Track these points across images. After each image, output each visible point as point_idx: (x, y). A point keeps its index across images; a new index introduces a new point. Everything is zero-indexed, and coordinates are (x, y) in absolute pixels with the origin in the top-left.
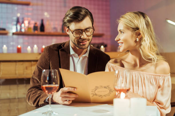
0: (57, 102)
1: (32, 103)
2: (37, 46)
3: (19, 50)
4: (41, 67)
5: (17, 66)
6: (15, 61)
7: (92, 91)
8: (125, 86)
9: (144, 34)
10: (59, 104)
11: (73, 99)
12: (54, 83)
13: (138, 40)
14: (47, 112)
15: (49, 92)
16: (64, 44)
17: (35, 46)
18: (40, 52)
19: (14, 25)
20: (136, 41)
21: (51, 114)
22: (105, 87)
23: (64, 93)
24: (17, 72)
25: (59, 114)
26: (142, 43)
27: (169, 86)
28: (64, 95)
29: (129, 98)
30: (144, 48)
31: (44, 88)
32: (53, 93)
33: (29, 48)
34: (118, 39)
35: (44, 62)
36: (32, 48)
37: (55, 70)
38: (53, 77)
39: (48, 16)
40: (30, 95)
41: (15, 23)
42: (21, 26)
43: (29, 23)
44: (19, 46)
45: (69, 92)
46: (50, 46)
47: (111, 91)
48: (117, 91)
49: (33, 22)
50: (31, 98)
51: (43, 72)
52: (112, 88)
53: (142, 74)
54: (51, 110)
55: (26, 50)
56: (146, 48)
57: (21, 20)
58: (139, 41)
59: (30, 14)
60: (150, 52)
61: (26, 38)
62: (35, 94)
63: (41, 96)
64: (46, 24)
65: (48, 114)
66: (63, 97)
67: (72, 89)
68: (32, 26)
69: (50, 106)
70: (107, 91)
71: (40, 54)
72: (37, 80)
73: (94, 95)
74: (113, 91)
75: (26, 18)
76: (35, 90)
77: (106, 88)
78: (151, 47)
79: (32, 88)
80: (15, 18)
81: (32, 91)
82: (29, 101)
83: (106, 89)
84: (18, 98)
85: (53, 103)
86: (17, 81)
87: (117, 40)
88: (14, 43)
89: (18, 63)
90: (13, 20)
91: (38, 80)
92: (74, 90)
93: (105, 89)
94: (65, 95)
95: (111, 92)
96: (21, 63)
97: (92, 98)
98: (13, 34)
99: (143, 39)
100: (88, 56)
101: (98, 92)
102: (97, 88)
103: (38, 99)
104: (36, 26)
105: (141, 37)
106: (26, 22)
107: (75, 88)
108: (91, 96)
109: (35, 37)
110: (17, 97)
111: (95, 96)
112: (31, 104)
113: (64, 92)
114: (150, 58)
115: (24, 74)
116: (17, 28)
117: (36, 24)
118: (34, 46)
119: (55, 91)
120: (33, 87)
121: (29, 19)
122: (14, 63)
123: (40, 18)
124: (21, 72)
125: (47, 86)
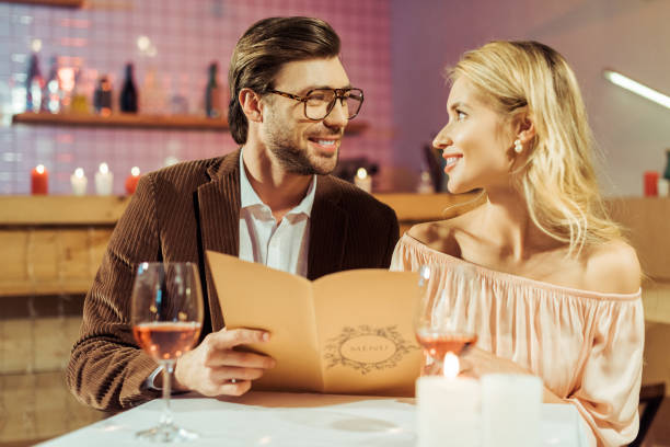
0: (191, 388)
1: (93, 398)
2: (111, 169)
3: (39, 185)
4: (128, 256)
5: (31, 245)
6: (25, 227)
7: (330, 347)
8: (460, 331)
9: (544, 122)
10: (200, 396)
11: (255, 375)
12: (182, 316)
13: (519, 148)
14: (157, 428)
15: (161, 353)
16: (216, 164)
17: (104, 168)
18: (122, 190)
19: (17, 84)
20: (512, 153)
21: (170, 437)
22: (380, 333)
23: (218, 351)
24: (31, 271)
25: (201, 435)
26: (535, 162)
27: (633, 340)
28: (219, 362)
29: (476, 377)
30: (541, 179)
31: (144, 337)
32: (178, 353)
33: (79, 176)
34: (444, 142)
35: (138, 236)
36: (91, 175)
37: (188, 264)
38: (181, 291)
39: (153, 53)
40: (83, 365)
41: (21, 77)
42: (45, 88)
43: (77, 78)
44: (40, 169)
45: (241, 350)
46: (160, 173)
47: (402, 347)
48: (428, 346)
49: (92, 75)
50: (90, 376)
51: (140, 271)
52: (409, 338)
53: (531, 288)
54: (169, 421)
55: (69, 183)
56: (551, 180)
57: (45, 68)
58: (523, 152)
59: (79, 42)
60: (565, 197)
61: (65, 137)
62: (102, 361)
63: (129, 367)
64: (143, 81)
65: (159, 437)
66: (216, 369)
67: (251, 336)
68: (89, 90)
69: (169, 404)
70: (387, 348)
71: (122, 199)
72: (110, 308)
73: (335, 361)
74: (411, 350)
75: (64, 59)
76: (104, 344)
77: (384, 335)
78: (571, 181)
79: (90, 337)
80: (21, 59)
81: (90, 349)
82: (78, 390)
83: (383, 339)
84: (35, 372)
85: (179, 392)
86: (30, 304)
87: (441, 145)
88: (19, 157)
89: (34, 236)
90: (13, 67)
91: (113, 306)
92: (261, 338)
93: (381, 341)
94: (224, 358)
95: (401, 351)
96: (48, 234)
97: (328, 372)
98: (16, 119)
99: (541, 145)
100: (308, 213)
101: (353, 349)
102: (348, 334)
103: (117, 380)
104: (104, 89)
105: (530, 136)
106: (66, 75)
107: (264, 331)
108: (324, 363)
109: (101, 134)
110: (29, 369)
111: (339, 365)
112: (89, 400)
113: (221, 347)
114: (564, 223)
115: (57, 277)
116: (29, 97)
117: (104, 80)
118: (96, 169)
119: (188, 348)
120: (95, 336)
121: (79, 61)
122: (21, 235)
123: (122, 58)
124: (48, 268)
125: (156, 325)
